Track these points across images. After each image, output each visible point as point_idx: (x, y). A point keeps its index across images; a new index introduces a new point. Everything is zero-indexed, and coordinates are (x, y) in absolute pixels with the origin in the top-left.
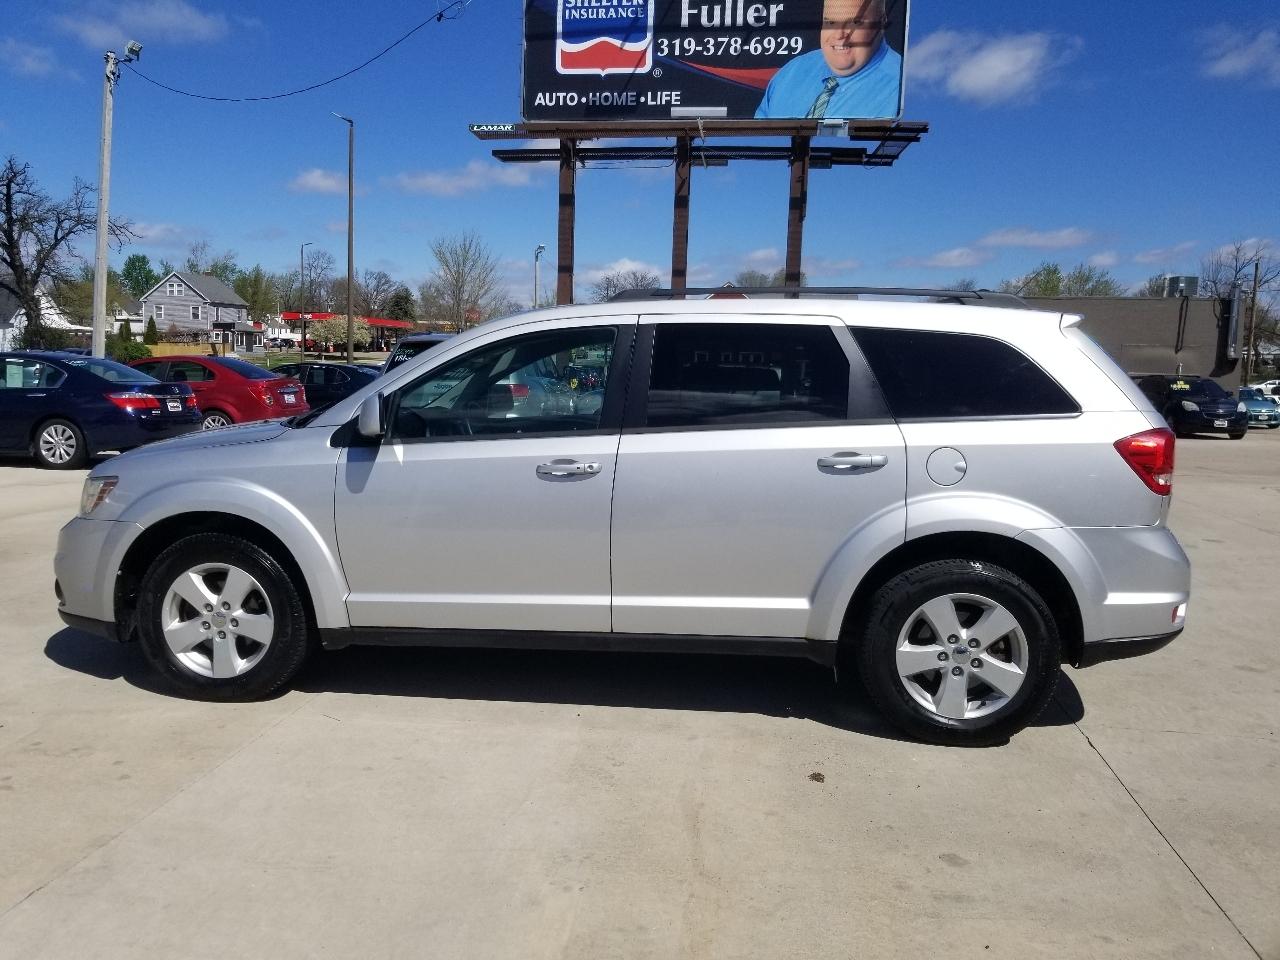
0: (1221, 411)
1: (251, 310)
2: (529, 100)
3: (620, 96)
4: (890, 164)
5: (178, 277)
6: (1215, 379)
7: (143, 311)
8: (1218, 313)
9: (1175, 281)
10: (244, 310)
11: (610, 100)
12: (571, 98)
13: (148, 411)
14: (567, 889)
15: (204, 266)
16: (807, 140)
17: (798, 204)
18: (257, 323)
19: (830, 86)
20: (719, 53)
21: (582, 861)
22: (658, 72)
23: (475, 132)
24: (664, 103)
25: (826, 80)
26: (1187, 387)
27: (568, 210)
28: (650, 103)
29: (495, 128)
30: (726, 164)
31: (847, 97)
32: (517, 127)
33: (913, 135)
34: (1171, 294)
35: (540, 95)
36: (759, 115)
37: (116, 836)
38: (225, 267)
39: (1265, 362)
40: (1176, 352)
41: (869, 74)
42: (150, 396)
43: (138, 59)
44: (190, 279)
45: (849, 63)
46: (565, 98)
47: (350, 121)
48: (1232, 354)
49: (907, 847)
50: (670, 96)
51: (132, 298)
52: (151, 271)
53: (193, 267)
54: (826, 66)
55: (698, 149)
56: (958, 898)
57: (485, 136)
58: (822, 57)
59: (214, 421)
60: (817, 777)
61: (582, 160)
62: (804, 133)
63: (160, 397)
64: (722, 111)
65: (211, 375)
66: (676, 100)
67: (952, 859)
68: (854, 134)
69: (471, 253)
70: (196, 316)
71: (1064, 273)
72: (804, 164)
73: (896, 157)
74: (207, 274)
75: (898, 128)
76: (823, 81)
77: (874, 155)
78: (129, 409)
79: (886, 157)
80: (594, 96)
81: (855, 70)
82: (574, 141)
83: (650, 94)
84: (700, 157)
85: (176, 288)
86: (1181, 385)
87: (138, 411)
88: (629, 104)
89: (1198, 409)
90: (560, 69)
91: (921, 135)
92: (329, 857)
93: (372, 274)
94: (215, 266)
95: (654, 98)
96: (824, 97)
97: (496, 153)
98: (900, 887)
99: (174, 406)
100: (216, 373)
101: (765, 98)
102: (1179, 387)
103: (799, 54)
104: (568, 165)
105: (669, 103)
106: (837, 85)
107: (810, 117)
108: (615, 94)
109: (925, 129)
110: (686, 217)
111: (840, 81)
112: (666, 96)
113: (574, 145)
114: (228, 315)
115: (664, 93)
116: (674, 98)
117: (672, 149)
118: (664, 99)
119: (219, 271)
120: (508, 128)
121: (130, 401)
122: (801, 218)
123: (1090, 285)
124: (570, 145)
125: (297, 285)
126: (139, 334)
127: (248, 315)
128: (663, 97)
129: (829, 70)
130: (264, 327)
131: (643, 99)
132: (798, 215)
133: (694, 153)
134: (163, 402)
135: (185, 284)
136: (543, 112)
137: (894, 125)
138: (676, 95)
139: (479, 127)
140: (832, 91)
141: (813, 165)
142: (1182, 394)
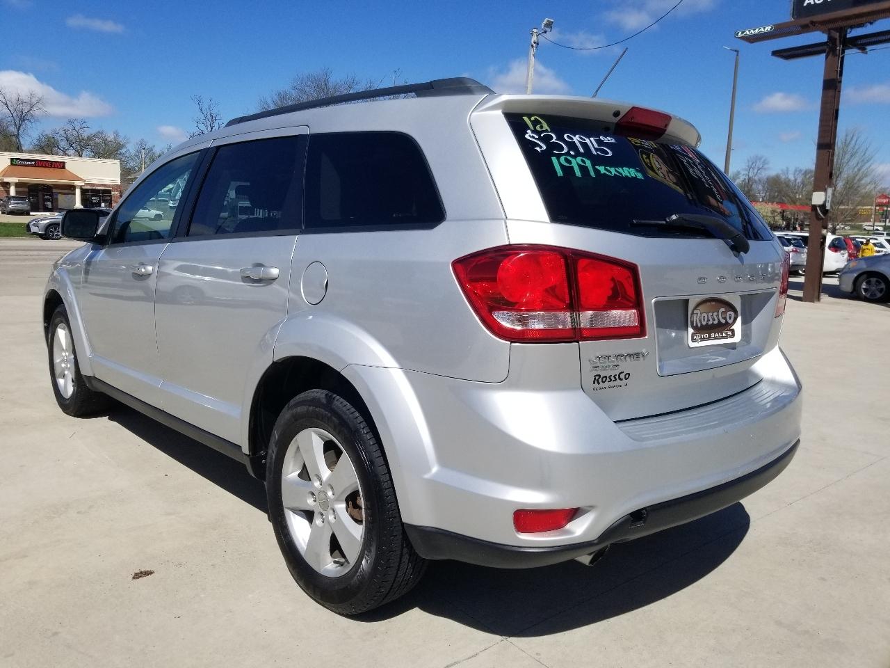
23: (742, 38)
27: (831, 93)
32: (775, 26)
47: (736, 51)
57: (754, 39)
69: (851, 146)
82: (844, 31)
93: (801, 171)
97: (775, 53)
104: (834, 53)
113: (844, 35)
120: (768, 29)
124: (836, 35)
136: (811, 10)
139: (743, 33)
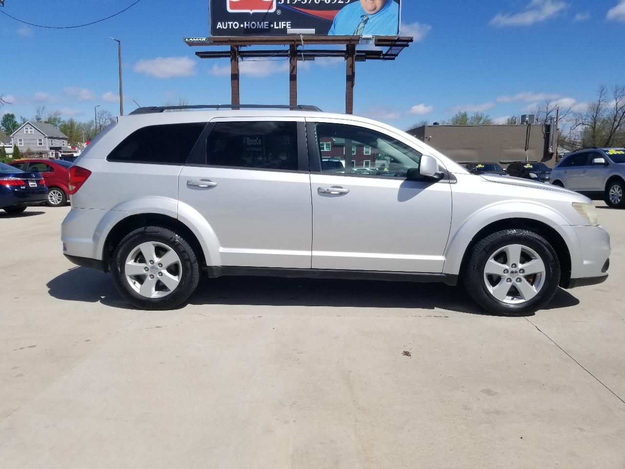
0: (547, 177)
1: (70, 141)
2: (214, 25)
3: (260, 24)
4: (394, 59)
5: (30, 124)
6: (544, 163)
7: (12, 142)
8: (544, 132)
9: (524, 117)
10: (66, 141)
11: (256, 25)
12: (235, 25)
13: (18, 187)
14: (286, 422)
15: (44, 118)
16: (354, 46)
17: (351, 78)
18: (73, 147)
19: (364, 19)
20: (310, 2)
21: (291, 406)
22: (279, 12)
23: (186, 42)
24: (283, 28)
25: (362, 16)
26: (532, 166)
27: (236, 82)
28: (275, 27)
29: (197, 40)
30: (314, 60)
31: (373, 25)
32: (208, 39)
33: (405, 43)
34: (522, 123)
35: (219, 23)
36: (330, 34)
37: (16, 410)
38: (55, 119)
39: (560, 157)
40: (526, 151)
41: (383, 13)
42: (19, 179)
43: (3, 6)
44: (36, 125)
45: (374, 8)
46: (232, 24)
47: (119, 41)
48: (551, 151)
49: (463, 387)
50: (286, 24)
51: (5, 136)
52: (16, 122)
53: (38, 119)
54: (362, 10)
55: (300, 51)
56: (498, 413)
57: (191, 44)
58: (360, 4)
59: (54, 193)
60: (407, 354)
61: (242, 56)
62: (353, 43)
63: (25, 179)
64: (312, 31)
65: (52, 169)
66: (289, 26)
67: (488, 392)
68: (377, 43)
70: (40, 144)
71: (469, 116)
72: (353, 59)
73: (396, 55)
74: (46, 122)
75: (398, 40)
76: (361, 17)
77: (386, 54)
78: (8, 186)
79: (392, 55)
80: (247, 24)
81: (377, 11)
82: (237, 46)
83: (275, 23)
84: (301, 56)
85: (29, 130)
86: (528, 166)
87: (13, 187)
88: (265, 28)
89: (537, 177)
90: (229, 10)
91: (410, 43)
92: (146, 413)
94: (50, 119)
95: (278, 25)
96: (362, 25)
97: (197, 53)
98: (466, 408)
99: (32, 184)
100: (54, 167)
101: (333, 25)
102: (528, 167)
103: (349, 3)
104: (235, 59)
105: (285, 27)
106: (368, 19)
107: (355, 35)
108: (258, 22)
109: (411, 40)
110: (296, 85)
111: (370, 17)
112: (284, 24)
113: (238, 50)
114: (57, 143)
115: (283, 23)
116: (287, 25)
117: (287, 51)
118: (283, 25)
119: (51, 121)
120: (204, 39)
121: (9, 182)
122: (352, 85)
123: (481, 122)
124: (236, 49)
125: (93, 128)
126: (10, 154)
127: (68, 143)
128: (282, 25)
129: (364, 11)
130: (77, 149)
131: (272, 26)
132: (351, 84)
133: (298, 54)
134: (26, 182)
135: (34, 127)
136: (221, 32)
137: (396, 39)
138: (289, 24)
139: (189, 39)
140: (366, 22)
141: (357, 60)
142: (529, 170)
